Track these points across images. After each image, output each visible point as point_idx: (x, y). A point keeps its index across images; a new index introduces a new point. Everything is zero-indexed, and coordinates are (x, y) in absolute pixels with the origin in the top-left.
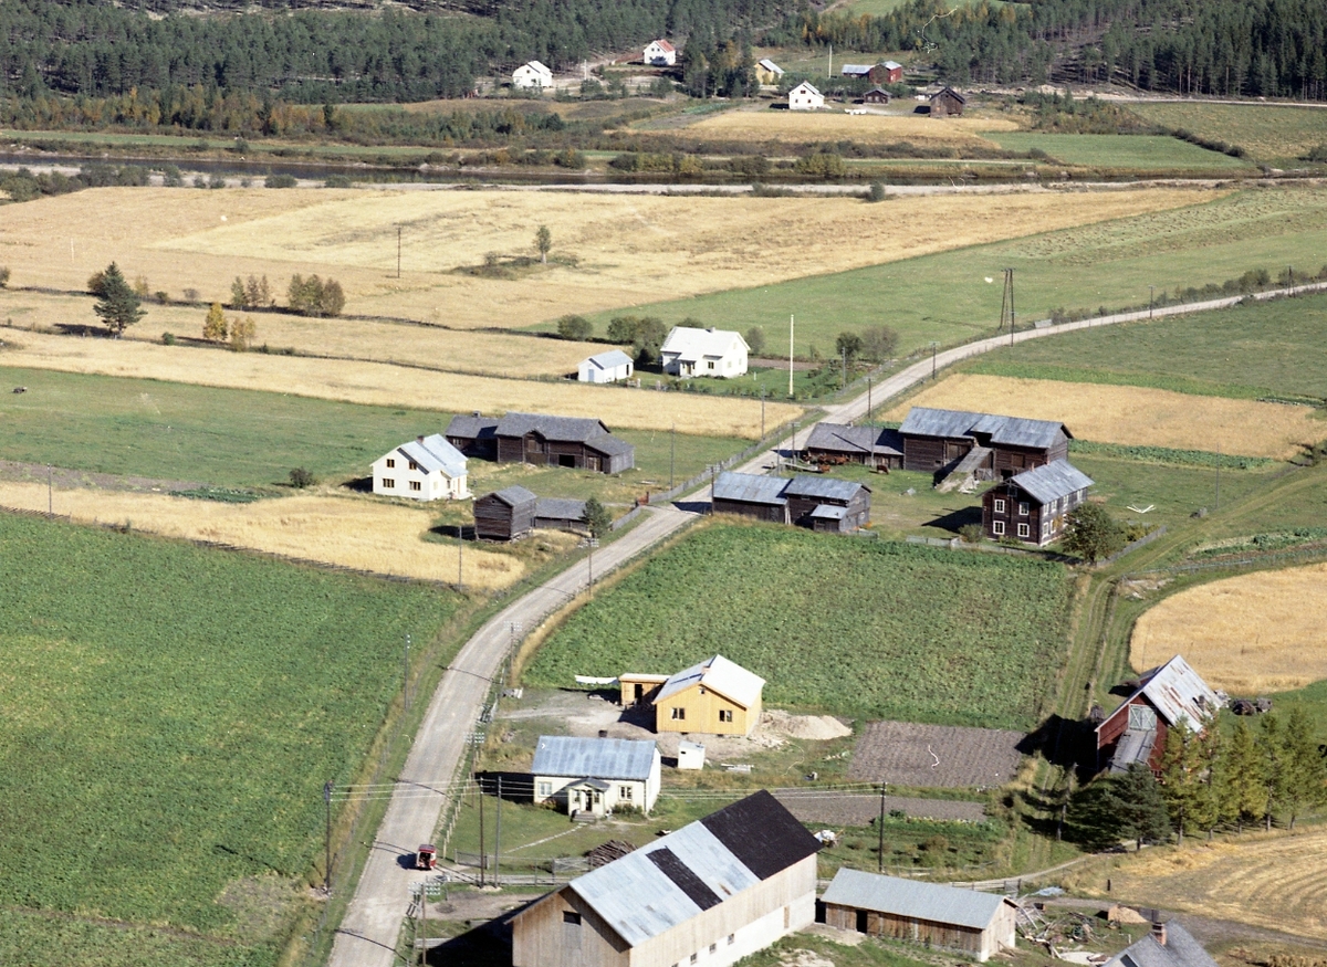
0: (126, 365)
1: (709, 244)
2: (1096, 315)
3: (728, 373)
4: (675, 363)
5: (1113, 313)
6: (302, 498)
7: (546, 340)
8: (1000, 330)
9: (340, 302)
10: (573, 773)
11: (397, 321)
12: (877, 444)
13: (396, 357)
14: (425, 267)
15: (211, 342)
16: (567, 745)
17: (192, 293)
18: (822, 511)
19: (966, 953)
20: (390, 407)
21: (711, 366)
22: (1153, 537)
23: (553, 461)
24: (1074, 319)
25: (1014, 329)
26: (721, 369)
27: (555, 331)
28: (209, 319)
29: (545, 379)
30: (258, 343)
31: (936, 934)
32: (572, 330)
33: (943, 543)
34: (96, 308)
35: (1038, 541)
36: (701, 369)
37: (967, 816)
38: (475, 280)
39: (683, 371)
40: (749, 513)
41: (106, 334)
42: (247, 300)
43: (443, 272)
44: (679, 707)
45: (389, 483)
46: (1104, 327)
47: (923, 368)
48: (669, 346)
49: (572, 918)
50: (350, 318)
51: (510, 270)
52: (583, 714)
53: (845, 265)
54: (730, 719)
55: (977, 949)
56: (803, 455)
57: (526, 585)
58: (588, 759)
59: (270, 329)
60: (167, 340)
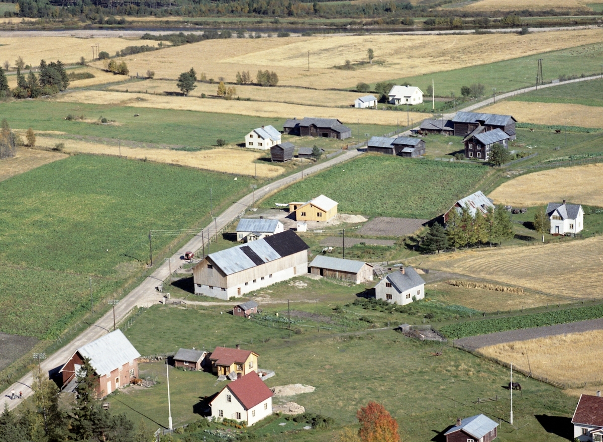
0: (182, 105)
1: (443, 54)
2: (580, 77)
3: (413, 103)
4: (393, 100)
5: (588, 76)
6: (220, 149)
7: (352, 93)
8: (537, 84)
9: (277, 80)
10: (249, 230)
11: (297, 87)
12: (445, 126)
13: (287, 100)
14: (322, 66)
15: (220, 97)
16: (249, 221)
17: (222, 79)
18: (406, 150)
19: (353, 281)
20: (274, 118)
21: (407, 100)
22: (531, 157)
23: (320, 135)
24: (569, 79)
25: (543, 84)
26: (412, 101)
27: (355, 89)
28: (219, 88)
29: (342, 107)
30: (236, 97)
31: (343, 275)
32: (362, 89)
33: (448, 160)
34: (178, 85)
35: (484, 159)
36: (403, 101)
37: (384, 244)
38: (339, 71)
39: (396, 102)
40: (381, 151)
41: (182, 95)
42: (242, 81)
43: (328, 68)
44: (304, 211)
45: (251, 143)
46: (580, 82)
47: (491, 100)
48: (392, 93)
49: (210, 267)
50: (280, 86)
51: (354, 67)
52: (274, 216)
53: (492, 61)
54: (321, 216)
55: (356, 280)
56: (417, 132)
57: (283, 176)
58: (255, 226)
59: (244, 91)
60: (203, 96)
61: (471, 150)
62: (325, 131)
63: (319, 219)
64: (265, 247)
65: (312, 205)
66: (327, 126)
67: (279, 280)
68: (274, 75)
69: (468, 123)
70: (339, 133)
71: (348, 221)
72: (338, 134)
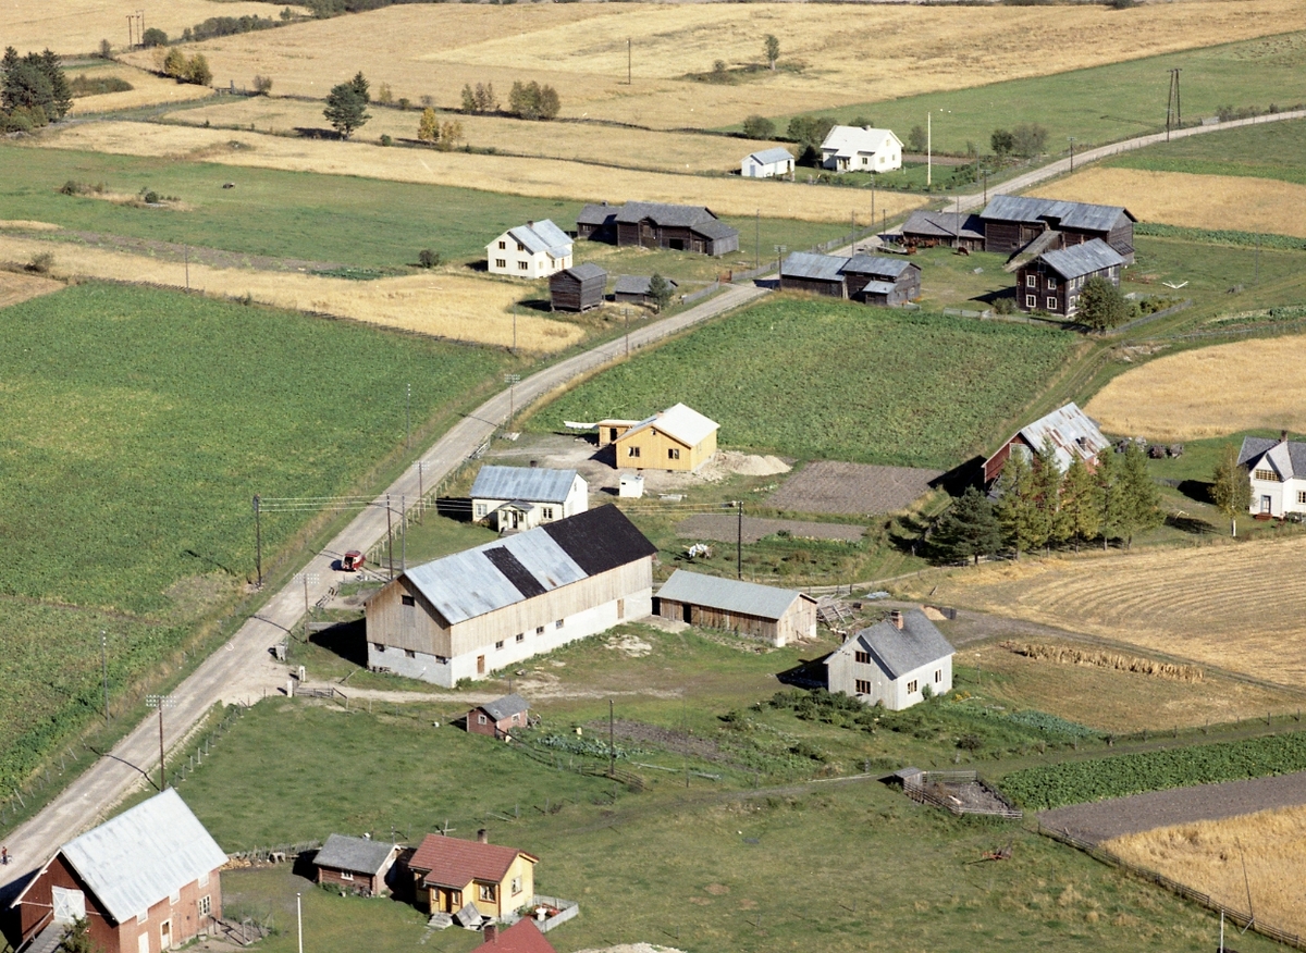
0: (336, 163)
1: (940, 49)
2: (1266, 113)
3: (880, 168)
4: (833, 159)
5: (1283, 110)
6: (426, 276)
7: (733, 139)
8: (1168, 127)
9: (556, 107)
10: (504, 496)
11: (605, 123)
12: (963, 228)
13: (583, 156)
14: (660, 74)
15: (425, 143)
16: (502, 474)
17: (428, 99)
18: (874, 287)
19: (766, 639)
20: (554, 199)
21: (865, 161)
22: (1176, 309)
23: (664, 244)
24: (1243, 116)
25: (1180, 126)
26: (875, 164)
27: (741, 131)
28: (423, 122)
29: (711, 174)
30: (463, 144)
31: (743, 624)
32: (755, 130)
33: (976, 314)
34: (326, 113)
35: (1064, 313)
36: (856, 164)
37: (836, 535)
38: (699, 86)
39: (840, 166)
40: (812, 289)
41: (335, 136)
42: (476, 105)
43: (675, 79)
44: (635, 445)
45: (501, 263)
46: (1267, 123)
47: (1064, 164)
48: (828, 144)
49: (408, 601)
50: (564, 120)
51: (734, 75)
52: (560, 453)
53: (1057, 68)
54: (677, 457)
55: (774, 636)
56: (897, 239)
57: (579, 348)
58: (518, 484)
59: (478, 130)
60: (385, 141)
61: (1031, 291)
62: (677, 236)
63: (672, 464)
64: (548, 549)
65: (656, 431)
66: (681, 224)
67: (580, 635)
68: (551, 94)
69: (1018, 223)
70: (711, 240)
71: (744, 471)
72: (707, 242)
